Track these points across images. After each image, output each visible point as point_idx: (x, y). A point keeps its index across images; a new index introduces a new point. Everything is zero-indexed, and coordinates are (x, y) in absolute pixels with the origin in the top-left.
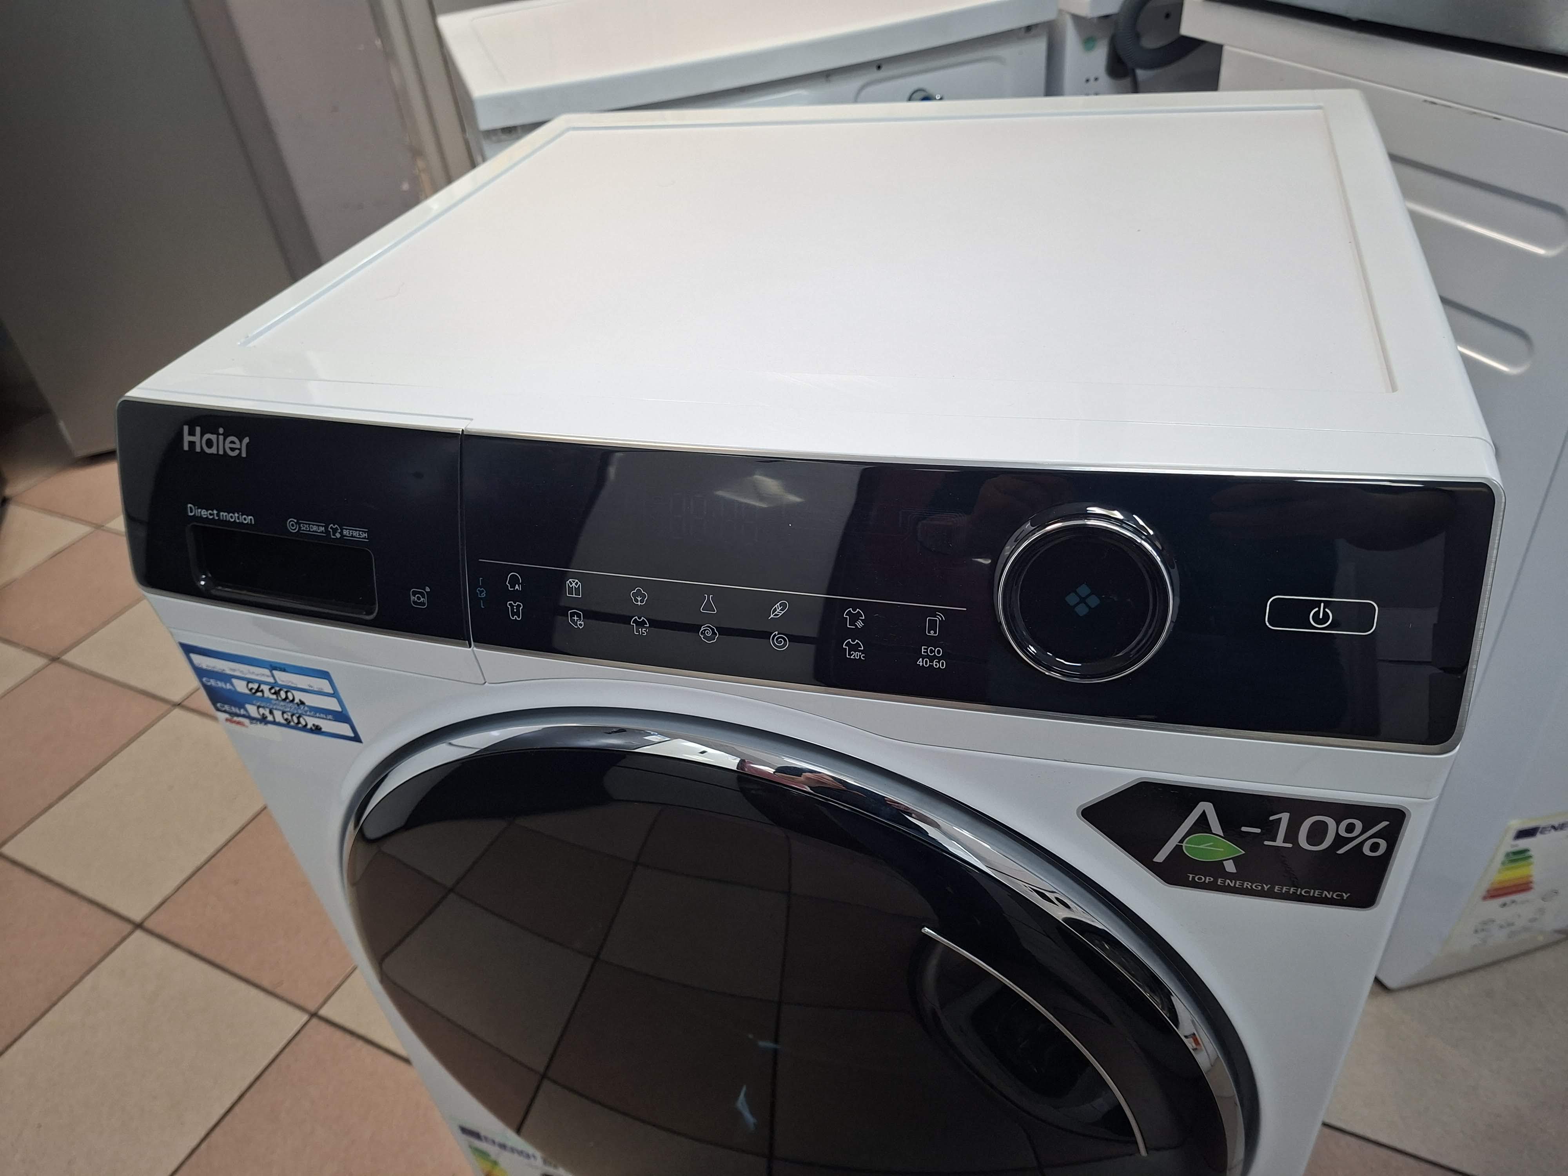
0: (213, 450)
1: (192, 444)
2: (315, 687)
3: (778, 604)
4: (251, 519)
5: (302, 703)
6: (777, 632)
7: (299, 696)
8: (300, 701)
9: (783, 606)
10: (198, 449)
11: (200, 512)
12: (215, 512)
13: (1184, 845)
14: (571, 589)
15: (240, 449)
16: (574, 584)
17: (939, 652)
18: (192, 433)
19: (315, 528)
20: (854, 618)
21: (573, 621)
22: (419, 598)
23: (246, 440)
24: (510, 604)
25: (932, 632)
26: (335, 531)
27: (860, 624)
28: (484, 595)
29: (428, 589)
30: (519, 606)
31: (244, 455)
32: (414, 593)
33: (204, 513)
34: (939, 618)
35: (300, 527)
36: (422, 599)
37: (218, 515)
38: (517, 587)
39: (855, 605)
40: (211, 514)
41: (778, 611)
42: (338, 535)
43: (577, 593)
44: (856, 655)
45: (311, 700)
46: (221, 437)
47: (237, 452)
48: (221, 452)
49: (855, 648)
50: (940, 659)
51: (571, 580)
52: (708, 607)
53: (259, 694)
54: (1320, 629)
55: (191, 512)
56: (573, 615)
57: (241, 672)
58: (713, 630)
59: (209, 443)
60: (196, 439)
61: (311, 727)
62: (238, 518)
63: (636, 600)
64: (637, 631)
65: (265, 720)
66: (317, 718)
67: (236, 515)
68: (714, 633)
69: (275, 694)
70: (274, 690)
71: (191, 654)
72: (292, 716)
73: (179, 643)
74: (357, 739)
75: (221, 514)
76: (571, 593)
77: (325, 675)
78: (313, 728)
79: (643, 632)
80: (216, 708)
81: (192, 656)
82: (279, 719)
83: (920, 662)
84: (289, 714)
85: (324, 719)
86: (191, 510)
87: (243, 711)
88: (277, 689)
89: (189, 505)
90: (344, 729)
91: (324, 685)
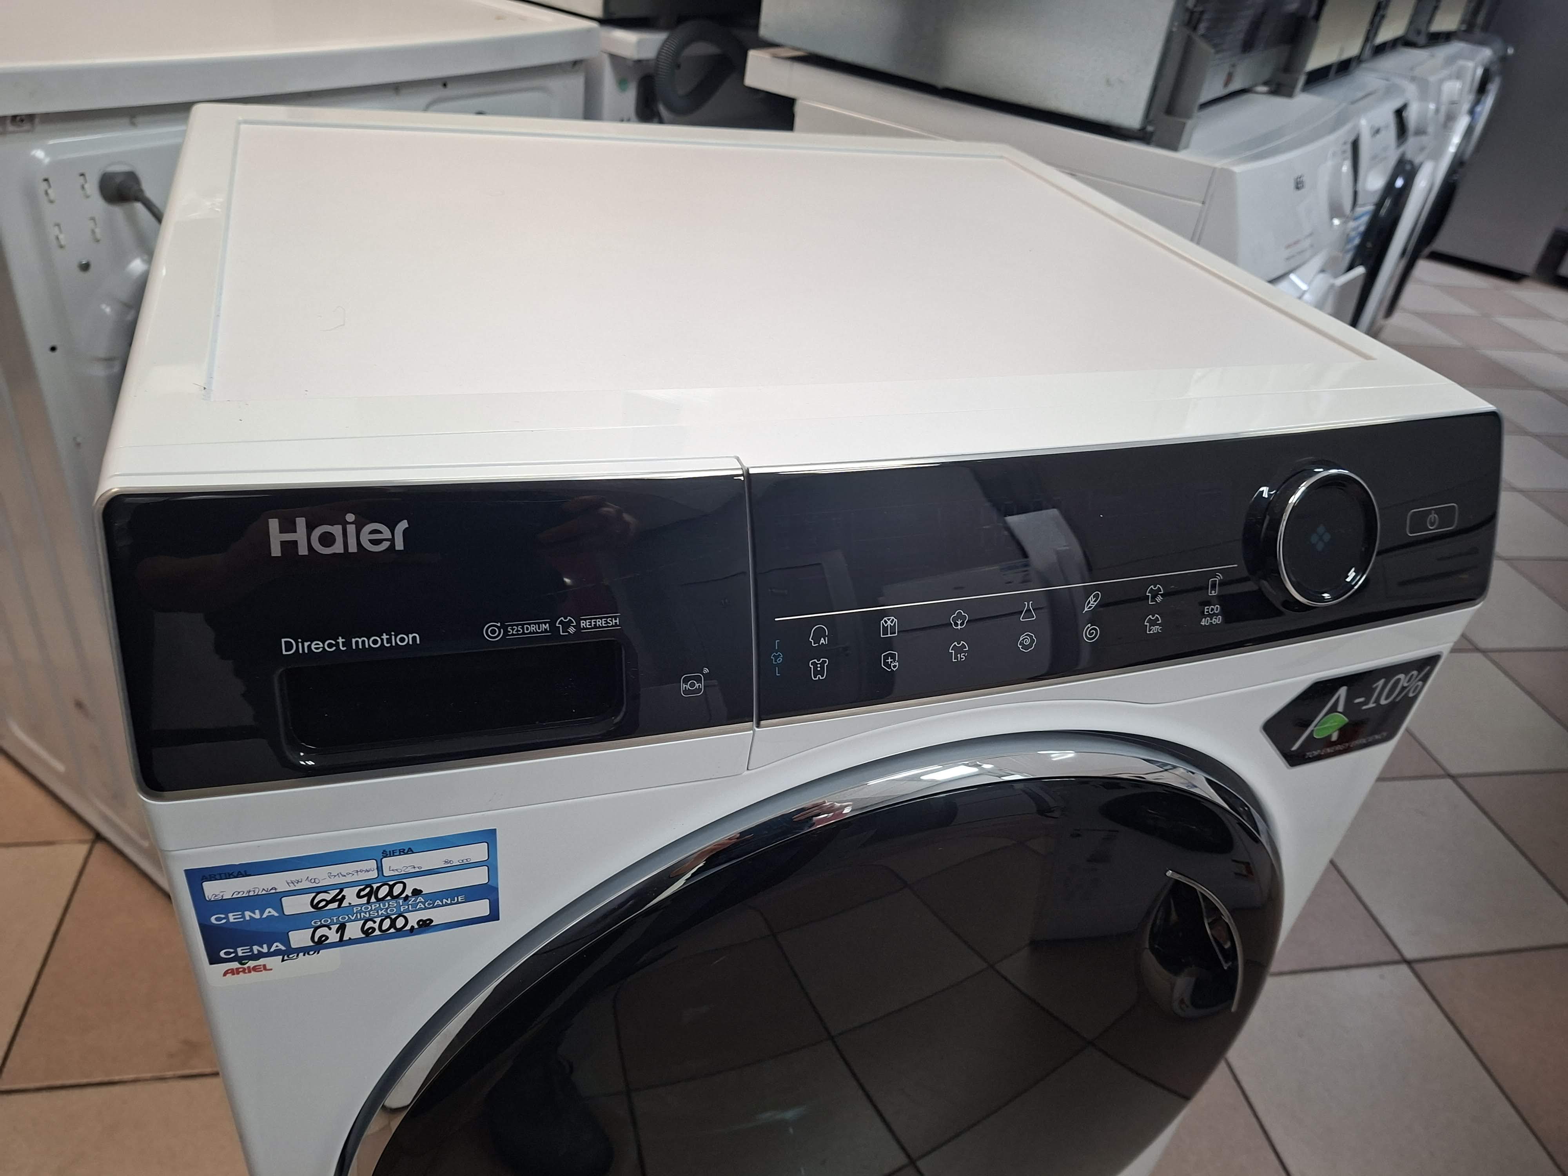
0: (338, 548)
1: (290, 547)
2: (454, 861)
3: (1092, 596)
4: (414, 638)
5: (416, 893)
6: (1089, 625)
7: (415, 883)
8: (414, 890)
9: (1096, 596)
10: (303, 551)
11: (309, 646)
12: (340, 640)
14: (885, 629)
15: (392, 540)
16: (889, 622)
17: (1216, 609)
18: (288, 526)
19: (533, 628)
20: (1155, 594)
21: (886, 664)
22: (692, 685)
23: (403, 525)
24: (813, 664)
25: (1213, 592)
26: (566, 625)
27: (1159, 599)
28: (780, 660)
29: (706, 670)
30: (824, 662)
31: (399, 545)
32: (686, 681)
33: (317, 646)
34: (1219, 577)
35: (506, 632)
36: (697, 685)
37: (347, 644)
38: (822, 641)
39: (1155, 581)
40: (330, 646)
41: (1092, 603)
42: (572, 630)
43: (893, 632)
44: (1154, 629)
45: (434, 884)
46: (351, 529)
47: (385, 545)
48: (353, 548)
49: (1153, 623)
50: (1217, 615)
51: (885, 619)
52: (1027, 614)
53: (333, 905)
55: (289, 649)
56: (886, 657)
57: (311, 880)
58: (1031, 637)
59: (327, 540)
60: (300, 535)
61: (413, 927)
62: (389, 641)
63: (956, 624)
64: (956, 658)
65: (320, 944)
66: (433, 907)
67: (385, 637)
68: (1032, 641)
69: (369, 895)
70: (368, 890)
71: (204, 884)
72: (382, 922)
73: (186, 871)
74: (494, 915)
75: (354, 640)
76: (885, 633)
77: (489, 837)
78: (416, 926)
79: (962, 657)
80: (214, 959)
81: (207, 885)
82: (353, 930)
83: (1204, 622)
84: (378, 920)
85: (447, 905)
86: (289, 646)
87: (277, 946)
88: (375, 886)
89: (283, 640)
90: (476, 909)
91: (474, 852)
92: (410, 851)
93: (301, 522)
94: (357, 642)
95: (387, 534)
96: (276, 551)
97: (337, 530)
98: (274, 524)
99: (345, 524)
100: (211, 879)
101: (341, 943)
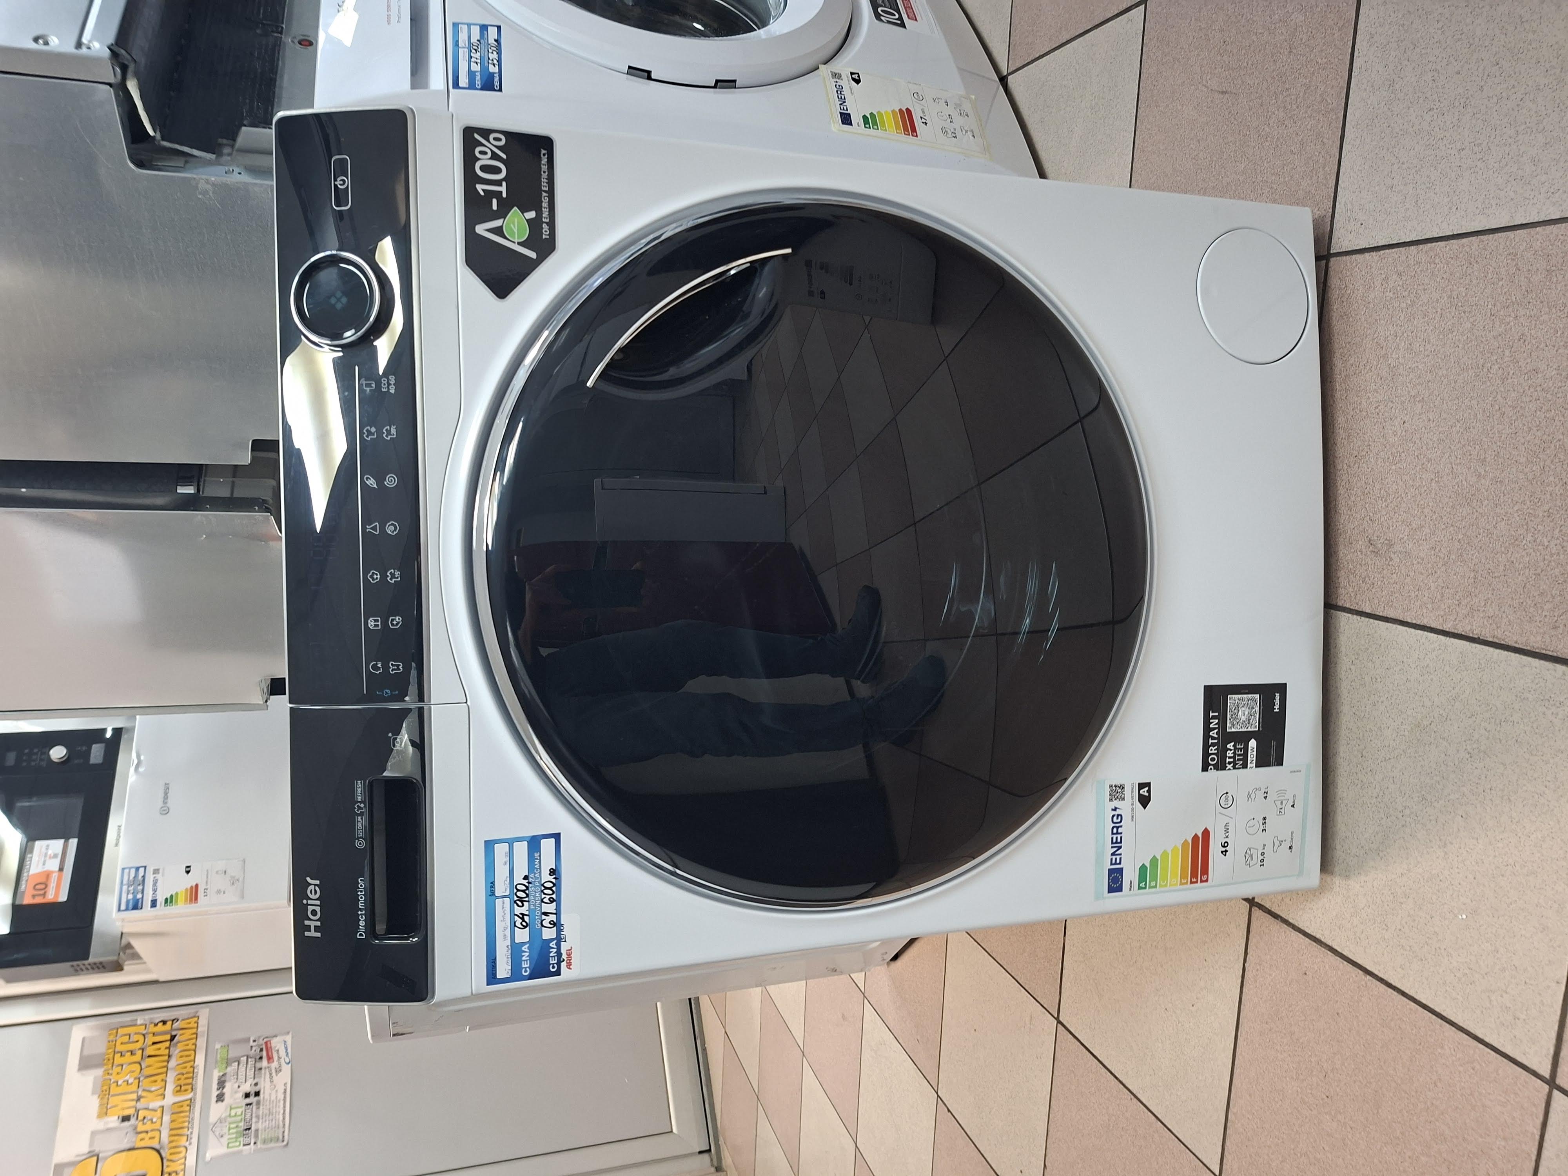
0: (318, 909)
1: (317, 929)
2: (505, 860)
3: (367, 482)
4: (361, 880)
5: (526, 878)
6: (385, 483)
7: (518, 879)
8: (524, 879)
9: (367, 479)
10: (318, 924)
11: (362, 926)
12: (360, 913)
13: (516, 241)
14: (376, 626)
15: (315, 885)
16: (372, 623)
17: (384, 381)
18: (308, 928)
19: (360, 825)
20: (369, 433)
21: (397, 625)
22: (397, 742)
23: (308, 879)
24: (392, 671)
25: (373, 385)
26: (359, 808)
27: (373, 430)
28: (388, 691)
29: (390, 735)
30: (392, 664)
31: (318, 882)
32: (395, 745)
33: (362, 923)
34: (363, 382)
35: (361, 838)
36: (398, 739)
37: (361, 910)
38: (379, 665)
39: (362, 434)
41: (372, 482)
42: (362, 805)
43: (377, 621)
44: (393, 430)
45: (521, 869)
46: (310, 902)
47: (317, 888)
48: (318, 902)
49: (389, 432)
50: (388, 380)
51: (369, 626)
52: (374, 528)
53: (526, 918)
54: (348, 182)
55: (362, 935)
56: (393, 625)
57: (505, 929)
58: (389, 525)
59: (314, 913)
60: (313, 924)
61: (554, 878)
62: (361, 891)
63: (377, 578)
64: (397, 578)
65: (557, 924)
66: (540, 869)
67: (359, 893)
68: (392, 524)
69: (522, 902)
70: (518, 902)
71: (498, 977)
72: (545, 894)
73: (487, 985)
74: (557, 837)
75: (360, 907)
76: (377, 626)
77: (489, 845)
78: (554, 876)
79: (397, 573)
80: (558, 973)
81: (499, 976)
82: (552, 908)
83: (392, 391)
84: (543, 896)
85: (540, 862)
86: (361, 935)
87: (553, 944)
88: (516, 898)
89: (358, 937)
90: (548, 845)
91: (501, 850)
92: (493, 883)
93: (307, 923)
94: (361, 906)
95: (312, 887)
96: (319, 935)
97: (310, 908)
98: (307, 934)
99: (308, 905)
100: (495, 974)
101: (558, 913)
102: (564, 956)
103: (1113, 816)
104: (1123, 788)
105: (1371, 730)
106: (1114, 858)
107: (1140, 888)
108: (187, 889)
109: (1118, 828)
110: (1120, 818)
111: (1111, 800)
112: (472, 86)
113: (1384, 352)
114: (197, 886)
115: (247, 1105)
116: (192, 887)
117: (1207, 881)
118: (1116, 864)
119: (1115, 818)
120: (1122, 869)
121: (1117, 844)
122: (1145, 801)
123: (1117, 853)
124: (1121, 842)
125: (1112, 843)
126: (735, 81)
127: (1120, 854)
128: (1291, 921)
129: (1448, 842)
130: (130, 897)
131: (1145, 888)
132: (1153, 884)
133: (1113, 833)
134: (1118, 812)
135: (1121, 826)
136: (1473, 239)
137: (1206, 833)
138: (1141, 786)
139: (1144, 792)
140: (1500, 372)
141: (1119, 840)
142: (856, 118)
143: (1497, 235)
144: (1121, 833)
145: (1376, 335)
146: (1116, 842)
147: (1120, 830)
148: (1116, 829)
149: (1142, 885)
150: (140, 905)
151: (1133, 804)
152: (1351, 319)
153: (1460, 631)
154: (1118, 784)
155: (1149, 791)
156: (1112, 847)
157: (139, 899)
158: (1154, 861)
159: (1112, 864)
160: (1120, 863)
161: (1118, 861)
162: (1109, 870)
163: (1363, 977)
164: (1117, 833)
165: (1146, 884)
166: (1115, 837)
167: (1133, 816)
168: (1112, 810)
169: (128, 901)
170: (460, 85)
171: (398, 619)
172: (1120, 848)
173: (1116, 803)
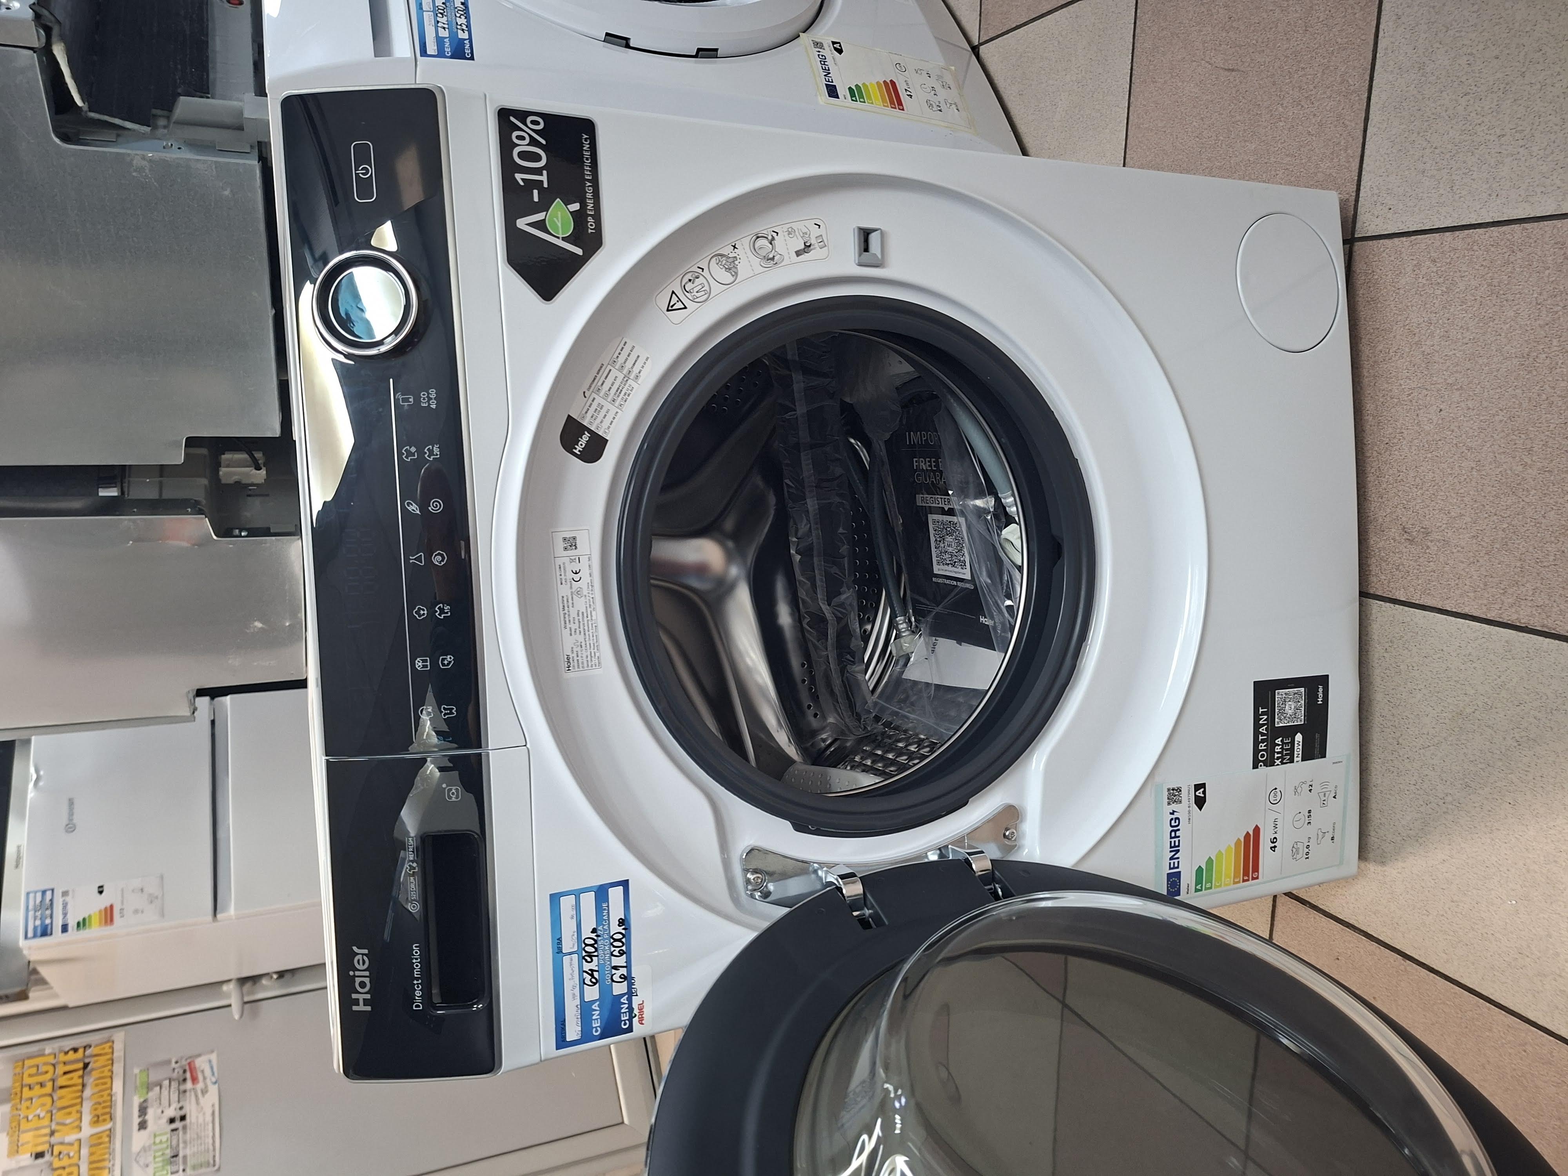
0: (367, 980)
2: (572, 913)
3: (408, 508)
4: (416, 947)
5: (594, 931)
6: (430, 508)
7: (586, 933)
8: (592, 932)
9: (409, 504)
10: (368, 996)
11: (418, 997)
12: (415, 982)
13: (561, 236)
15: (363, 954)
16: (420, 664)
17: (424, 395)
19: (413, 886)
20: (409, 454)
21: (448, 664)
22: (453, 794)
23: (355, 948)
24: (444, 715)
25: (410, 400)
26: (412, 867)
27: (413, 449)
30: (444, 709)
31: (366, 951)
32: (450, 798)
33: (418, 993)
34: (399, 396)
35: (414, 900)
36: (453, 791)
37: (417, 979)
38: (430, 710)
39: (400, 454)
40: (418, 987)
41: (414, 508)
42: (415, 865)
43: (426, 661)
44: (436, 450)
45: (589, 922)
46: (357, 973)
47: (365, 958)
48: (367, 973)
49: (431, 452)
50: (428, 394)
51: (417, 666)
52: (419, 559)
53: (596, 974)
54: (371, 171)
55: (419, 1007)
56: (443, 665)
57: (574, 987)
58: (436, 555)
59: (362, 985)
60: (361, 997)
61: (623, 929)
62: (416, 959)
63: (424, 614)
64: (447, 613)
65: (627, 978)
66: (609, 920)
67: (414, 961)
68: (439, 554)
69: (591, 957)
70: (586, 958)
71: (568, 1040)
72: (614, 947)
73: (557, 1049)
74: (625, 884)
75: (416, 976)
76: (426, 666)
77: (555, 898)
78: (623, 927)
79: (447, 608)
80: (630, 1030)
81: (569, 1038)
82: (621, 961)
83: (434, 406)
84: (613, 949)
85: (608, 913)
86: (417, 1006)
87: (624, 1000)
88: (584, 954)
89: (414, 1008)
90: (616, 894)
91: (567, 902)
92: (560, 939)
93: (354, 996)
94: (417, 974)
95: (360, 957)
96: (369, 1008)
97: (358, 980)
98: (355, 1008)
99: (355, 976)
100: (564, 1037)
101: (628, 967)
102: (636, 1011)
103: (1172, 819)
104: (1180, 791)
105: (1407, 718)
106: (1172, 862)
107: (1197, 890)
108: (100, 911)
109: (1175, 831)
110: (1177, 821)
111: (1169, 804)
112: (441, 54)
113: (1416, 339)
114: (112, 907)
115: (173, 1130)
116: (106, 909)
117: (1257, 878)
118: (1174, 868)
119: (1173, 822)
120: (1180, 872)
121: (1175, 849)
122: (1200, 802)
123: (1176, 856)
124: (1179, 846)
125: (1171, 847)
126: (716, 50)
127: (1178, 858)
128: (1321, 907)
129: (1494, 828)
130: (38, 923)
131: (1201, 890)
132: (1208, 885)
133: (1171, 838)
134: (1176, 815)
135: (1179, 830)
136: (1516, 227)
137: (1257, 830)
138: (1198, 787)
139: (1200, 793)
140: (1548, 361)
141: (1177, 844)
142: (842, 91)
143: (1542, 224)
144: (1179, 837)
145: (1407, 322)
146: (1175, 846)
147: (1178, 834)
148: (1174, 832)
149: (1199, 887)
150: (49, 931)
151: (1189, 807)
152: (1379, 305)
153: (1505, 619)
154: (1175, 787)
155: (1204, 792)
156: (1171, 851)
157: (47, 925)
158: (1210, 861)
159: (1170, 869)
160: (1178, 867)
161: (1176, 865)
162: (1168, 874)
163: (1403, 962)
164: (1176, 837)
165: (1202, 887)
166: (1173, 840)
167: (1189, 819)
168: (1171, 814)
169: (35, 928)
170: (428, 53)
171: (449, 658)
172: (1178, 851)
173: (1174, 807)
